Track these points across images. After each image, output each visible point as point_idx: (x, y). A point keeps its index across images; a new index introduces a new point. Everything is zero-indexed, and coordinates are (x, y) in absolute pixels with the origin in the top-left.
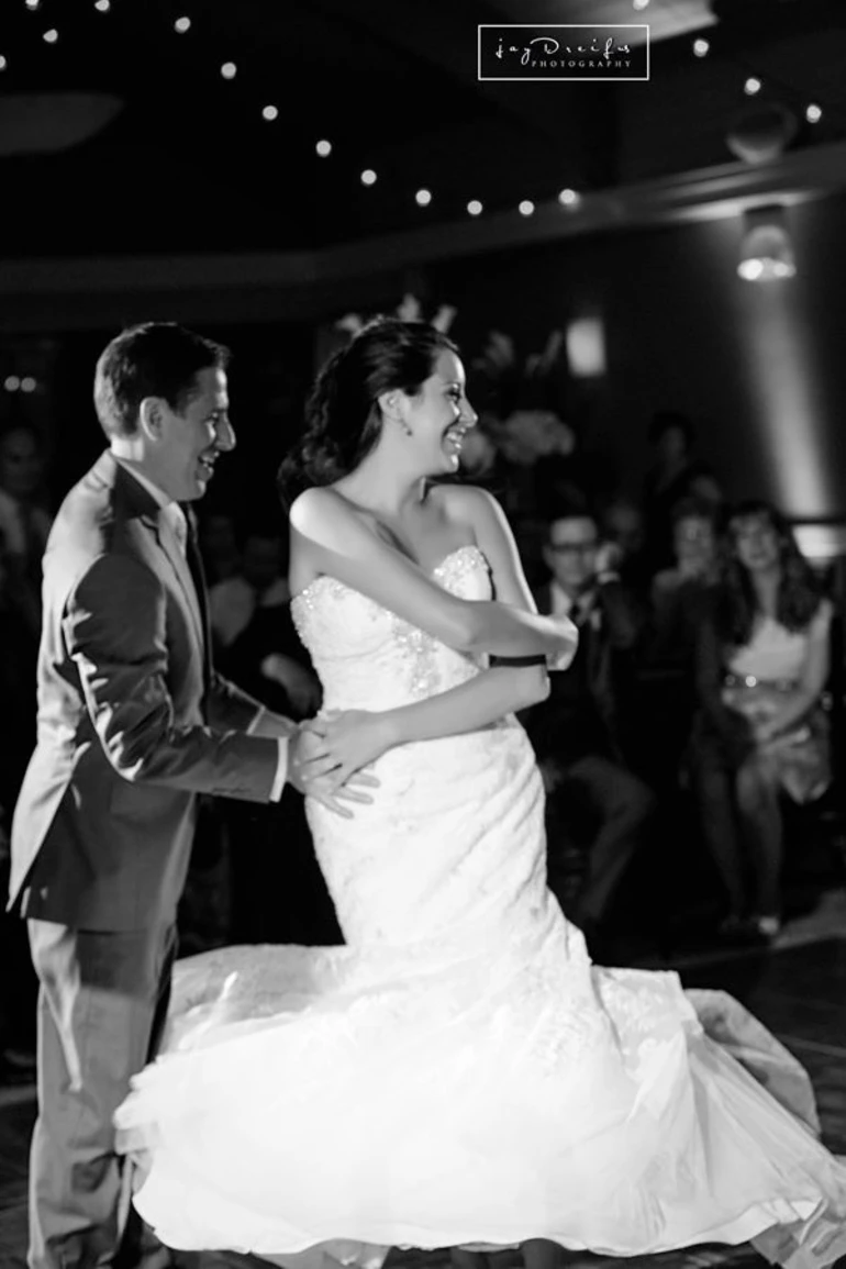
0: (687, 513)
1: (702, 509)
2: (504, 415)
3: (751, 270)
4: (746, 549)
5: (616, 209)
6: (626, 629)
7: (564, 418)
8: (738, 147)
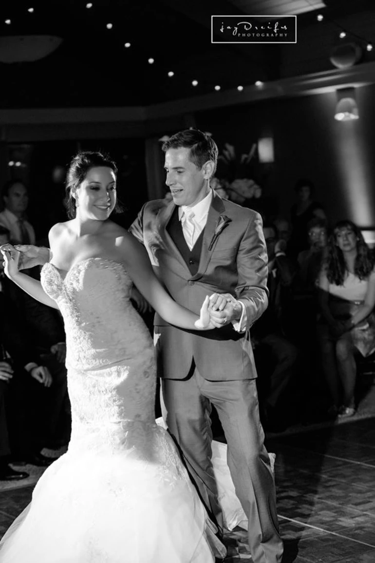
0: (314, 225)
1: (321, 223)
2: (231, 181)
3: (340, 117)
4: (341, 241)
5: (280, 89)
6: (288, 277)
7: (257, 182)
8: (334, 62)
